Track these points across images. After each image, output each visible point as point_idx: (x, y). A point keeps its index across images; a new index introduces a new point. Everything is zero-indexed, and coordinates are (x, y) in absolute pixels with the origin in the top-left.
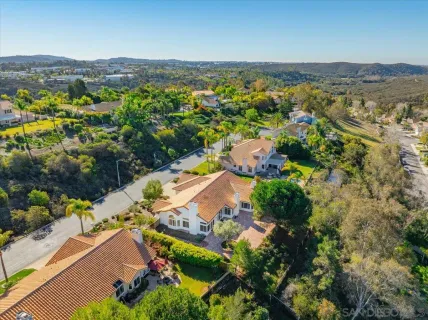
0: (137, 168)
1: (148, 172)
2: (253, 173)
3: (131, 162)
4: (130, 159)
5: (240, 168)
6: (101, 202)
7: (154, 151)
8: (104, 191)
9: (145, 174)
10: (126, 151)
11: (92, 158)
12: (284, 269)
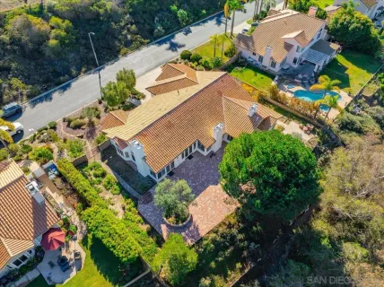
0: (129, 37)
1: (142, 44)
2: (277, 69)
3: (123, 28)
4: (122, 24)
5: (261, 59)
6: (64, 89)
7: (158, 11)
8: (74, 72)
9: (138, 48)
10: (120, 10)
11: (67, 22)
12: (242, 270)
